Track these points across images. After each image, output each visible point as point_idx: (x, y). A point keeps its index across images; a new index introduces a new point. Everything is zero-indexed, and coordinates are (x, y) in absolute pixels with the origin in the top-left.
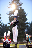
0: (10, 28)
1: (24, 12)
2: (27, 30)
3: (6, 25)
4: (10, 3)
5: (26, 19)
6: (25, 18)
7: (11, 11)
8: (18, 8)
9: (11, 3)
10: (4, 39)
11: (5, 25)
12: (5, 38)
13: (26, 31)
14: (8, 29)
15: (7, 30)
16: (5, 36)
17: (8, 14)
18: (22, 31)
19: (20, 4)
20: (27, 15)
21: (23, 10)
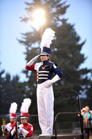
0: (28, 88)
1: (75, 33)
2: (86, 92)
3: (17, 78)
4: (28, 4)
5: (83, 56)
6: (79, 53)
7: (32, 30)
8: (53, 21)
9: (32, 4)
10: (9, 126)
11: (14, 78)
12: (12, 123)
13: (83, 95)
14: (23, 92)
15: (18, 93)
16: (13, 115)
17: (21, 42)
18: (69, 98)
19: (62, 7)
20: (83, 44)
21: (70, 28)
